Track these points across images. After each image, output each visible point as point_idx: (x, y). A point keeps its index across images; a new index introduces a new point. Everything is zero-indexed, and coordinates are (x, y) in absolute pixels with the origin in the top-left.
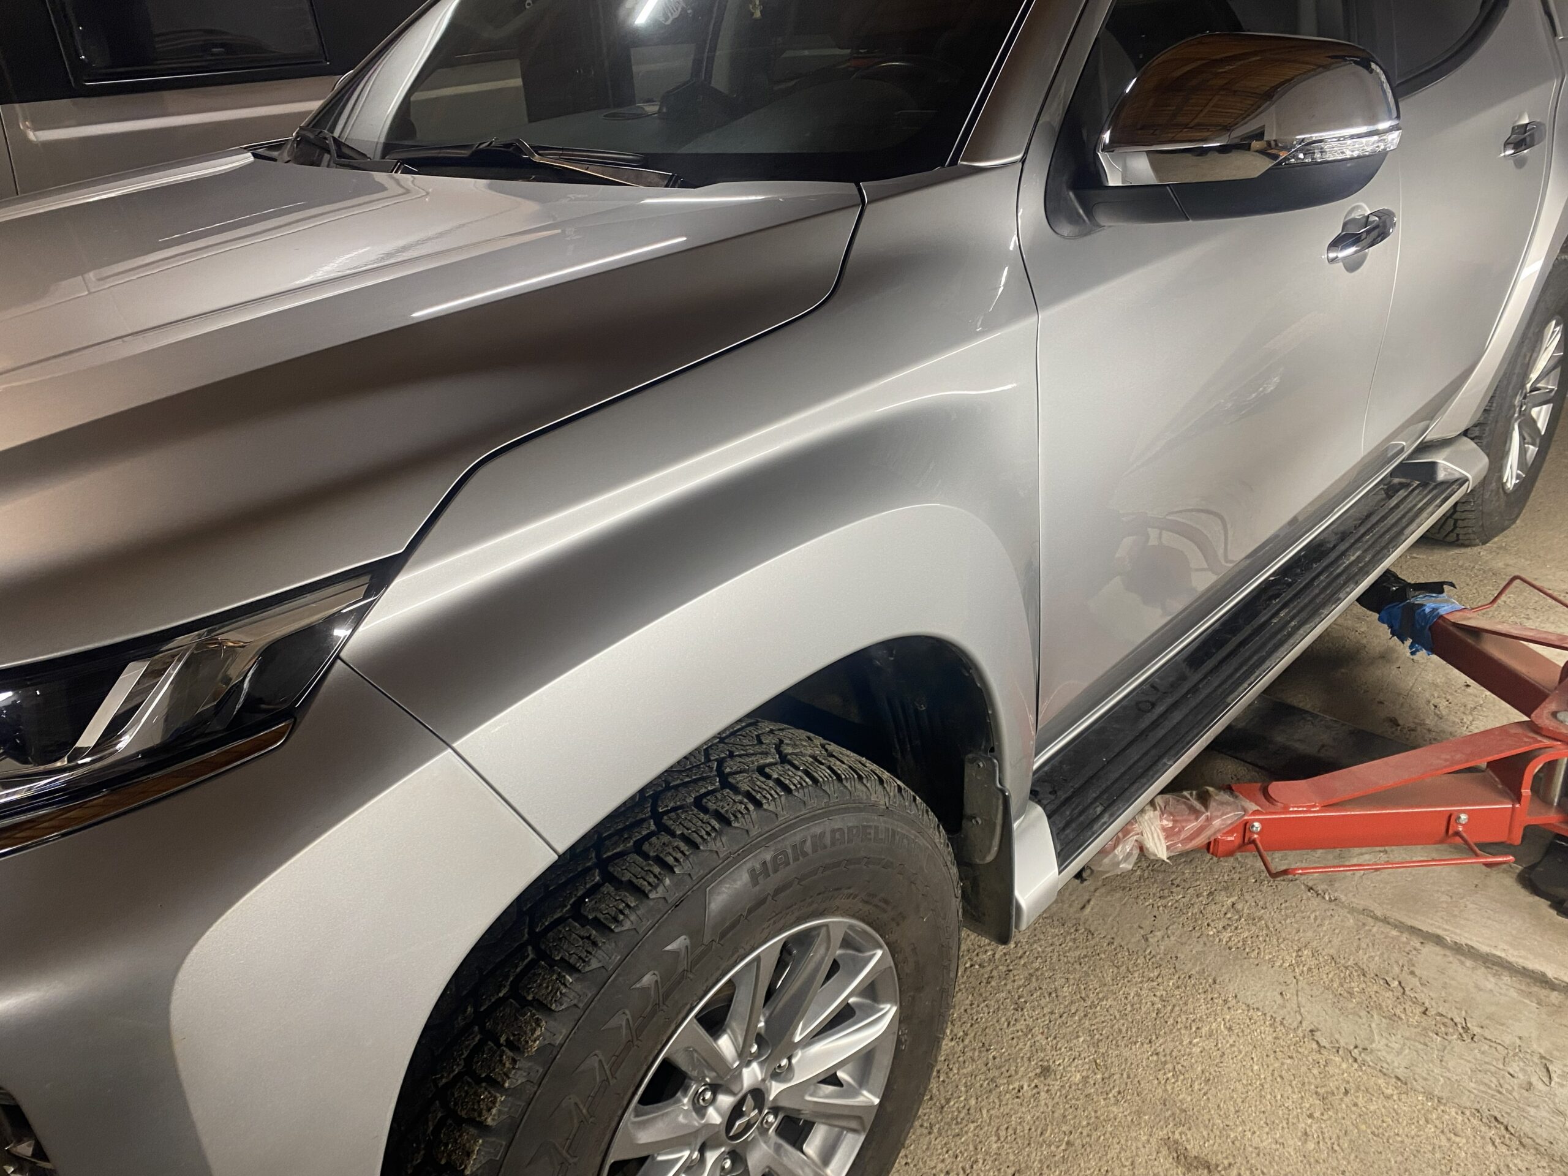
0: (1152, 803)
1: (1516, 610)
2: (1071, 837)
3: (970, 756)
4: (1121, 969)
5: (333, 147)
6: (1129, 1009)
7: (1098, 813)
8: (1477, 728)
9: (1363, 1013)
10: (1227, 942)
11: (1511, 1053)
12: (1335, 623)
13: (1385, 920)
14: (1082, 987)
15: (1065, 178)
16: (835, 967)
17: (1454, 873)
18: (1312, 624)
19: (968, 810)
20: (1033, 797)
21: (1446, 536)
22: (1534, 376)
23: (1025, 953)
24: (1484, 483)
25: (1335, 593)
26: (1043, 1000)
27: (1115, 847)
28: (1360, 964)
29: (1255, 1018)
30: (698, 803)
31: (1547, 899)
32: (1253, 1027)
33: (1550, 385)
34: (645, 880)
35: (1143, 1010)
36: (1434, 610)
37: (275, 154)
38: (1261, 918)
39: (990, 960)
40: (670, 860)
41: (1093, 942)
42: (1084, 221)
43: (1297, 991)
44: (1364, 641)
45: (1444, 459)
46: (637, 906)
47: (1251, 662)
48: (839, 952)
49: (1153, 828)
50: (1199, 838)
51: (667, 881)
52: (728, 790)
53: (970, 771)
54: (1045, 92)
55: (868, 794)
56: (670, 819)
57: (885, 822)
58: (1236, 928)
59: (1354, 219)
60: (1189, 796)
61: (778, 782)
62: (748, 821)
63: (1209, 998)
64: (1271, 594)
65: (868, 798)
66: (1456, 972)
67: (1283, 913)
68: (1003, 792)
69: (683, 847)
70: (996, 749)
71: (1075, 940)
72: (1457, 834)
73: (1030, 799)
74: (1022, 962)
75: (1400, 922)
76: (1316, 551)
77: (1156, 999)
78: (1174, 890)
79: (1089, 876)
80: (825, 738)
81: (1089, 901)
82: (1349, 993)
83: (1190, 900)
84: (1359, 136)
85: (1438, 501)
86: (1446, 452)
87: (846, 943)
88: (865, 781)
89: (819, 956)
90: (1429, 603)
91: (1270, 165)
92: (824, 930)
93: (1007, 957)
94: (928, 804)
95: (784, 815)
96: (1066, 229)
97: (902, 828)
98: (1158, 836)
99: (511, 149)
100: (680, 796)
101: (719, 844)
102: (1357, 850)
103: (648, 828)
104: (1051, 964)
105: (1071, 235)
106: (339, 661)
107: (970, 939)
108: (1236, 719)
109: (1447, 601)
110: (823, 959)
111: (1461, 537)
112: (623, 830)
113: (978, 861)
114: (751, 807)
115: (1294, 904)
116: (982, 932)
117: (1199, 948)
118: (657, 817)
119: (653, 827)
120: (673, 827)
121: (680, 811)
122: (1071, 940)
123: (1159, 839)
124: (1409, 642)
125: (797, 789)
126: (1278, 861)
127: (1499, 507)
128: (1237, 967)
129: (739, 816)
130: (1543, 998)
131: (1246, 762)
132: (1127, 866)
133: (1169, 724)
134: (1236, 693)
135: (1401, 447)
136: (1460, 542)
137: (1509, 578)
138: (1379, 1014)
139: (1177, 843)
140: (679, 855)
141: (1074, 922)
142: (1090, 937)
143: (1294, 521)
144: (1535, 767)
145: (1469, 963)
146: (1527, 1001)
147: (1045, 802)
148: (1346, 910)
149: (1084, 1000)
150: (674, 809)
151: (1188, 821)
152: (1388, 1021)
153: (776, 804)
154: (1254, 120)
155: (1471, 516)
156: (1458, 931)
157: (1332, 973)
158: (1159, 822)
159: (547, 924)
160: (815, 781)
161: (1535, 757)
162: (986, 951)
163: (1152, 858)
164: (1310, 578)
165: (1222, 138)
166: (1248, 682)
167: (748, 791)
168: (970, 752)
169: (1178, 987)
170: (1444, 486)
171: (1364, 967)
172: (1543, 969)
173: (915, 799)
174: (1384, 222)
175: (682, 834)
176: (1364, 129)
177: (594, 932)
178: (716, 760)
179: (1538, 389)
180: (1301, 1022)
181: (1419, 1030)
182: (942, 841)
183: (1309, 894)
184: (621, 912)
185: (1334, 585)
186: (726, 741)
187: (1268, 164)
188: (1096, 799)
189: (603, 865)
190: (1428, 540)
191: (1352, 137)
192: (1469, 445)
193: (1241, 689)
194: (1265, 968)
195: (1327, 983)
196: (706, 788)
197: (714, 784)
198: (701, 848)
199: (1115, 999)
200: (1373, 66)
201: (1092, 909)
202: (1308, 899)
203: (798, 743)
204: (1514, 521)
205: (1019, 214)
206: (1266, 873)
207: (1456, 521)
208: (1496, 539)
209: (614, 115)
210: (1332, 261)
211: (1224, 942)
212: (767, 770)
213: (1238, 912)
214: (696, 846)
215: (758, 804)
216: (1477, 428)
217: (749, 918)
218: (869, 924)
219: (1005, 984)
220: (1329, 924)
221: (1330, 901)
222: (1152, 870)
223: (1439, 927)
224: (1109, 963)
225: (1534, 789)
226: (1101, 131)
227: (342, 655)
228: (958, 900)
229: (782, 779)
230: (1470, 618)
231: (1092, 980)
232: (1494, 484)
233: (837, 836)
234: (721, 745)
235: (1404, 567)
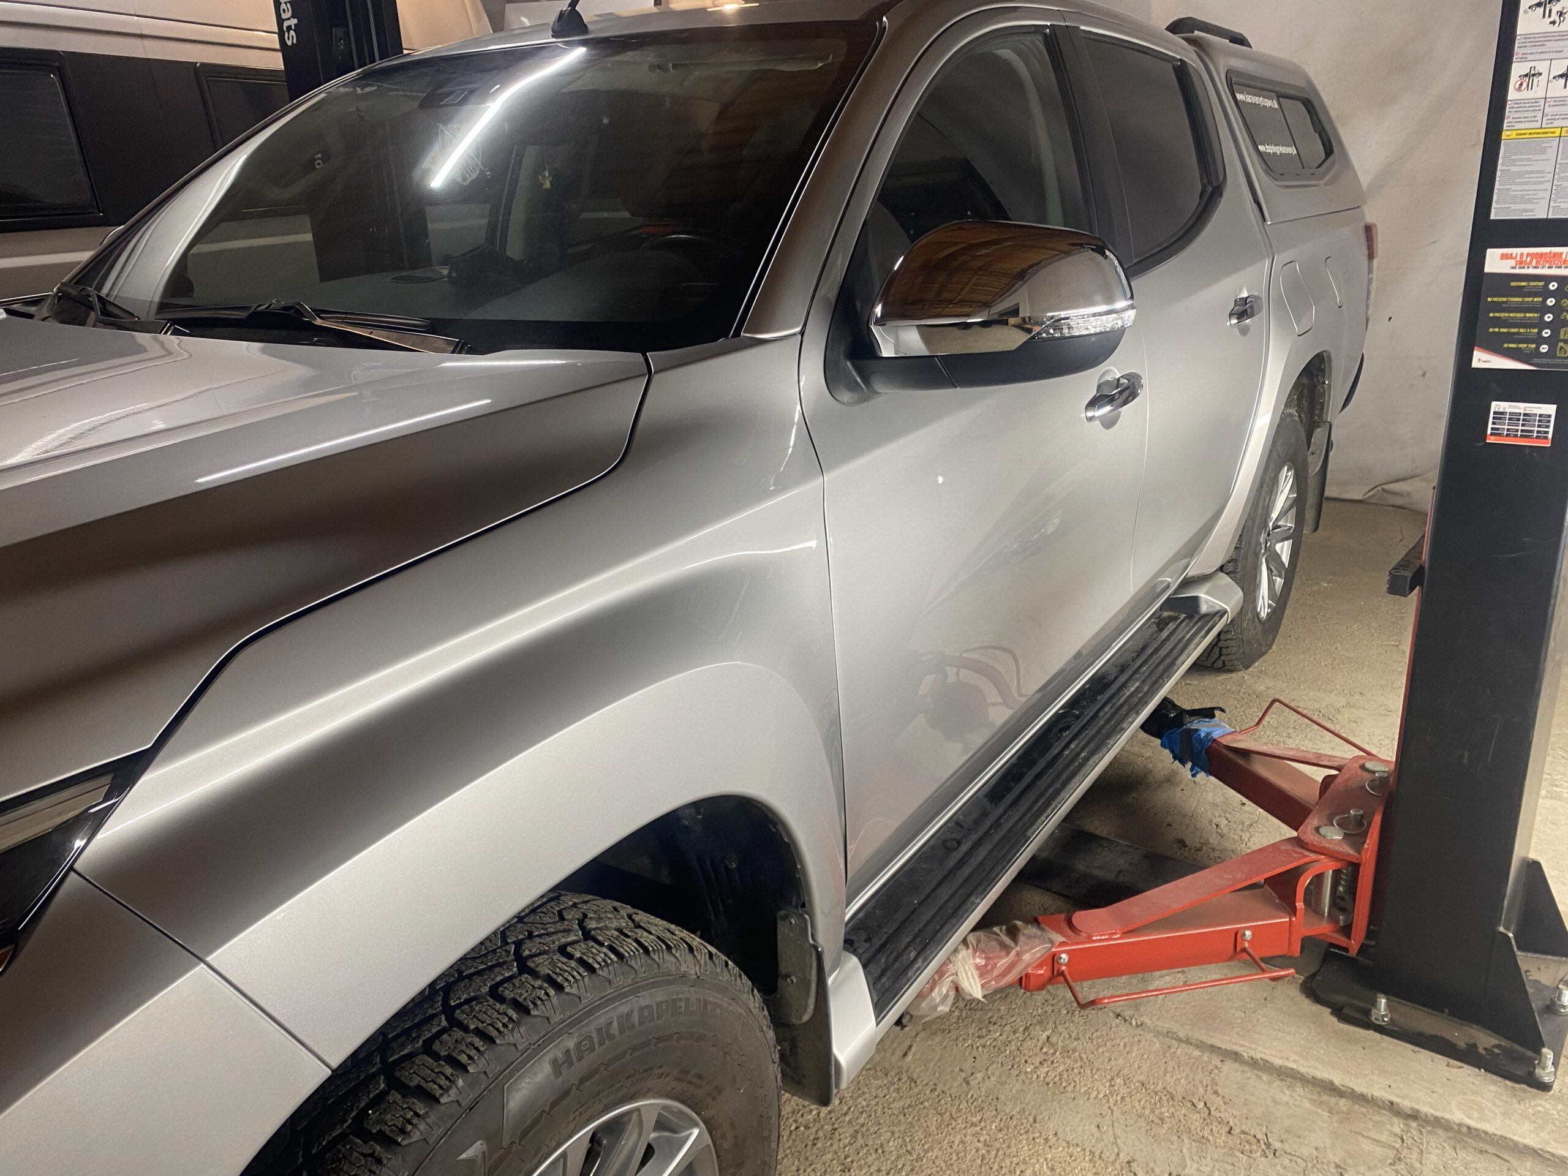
0: (964, 942)
1: (1279, 730)
2: (887, 985)
3: (782, 913)
4: (945, 1116)
5: (97, 305)
6: (954, 1158)
7: (912, 958)
8: (1254, 844)
9: (1175, 1138)
10: (1045, 1078)
11: (1310, 1165)
12: (1122, 749)
13: (1188, 1042)
14: (908, 1140)
15: (842, 348)
16: (649, 1152)
17: (1245, 989)
18: (1101, 755)
19: (783, 969)
20: (847, 946)
21: (1213, 663)
22: (1274, 515)
23: (850, 1109)
24: (1241, 613)
25: (1119, 724)
26: (870, 1157)
27: (932, 989)
28: (1169, 1089)
29: (1075, 1154)
30: (495, 993)
31: (1328, 1007)
32: (1074, 1164)
33: (1289, 523)
34: (435, 1083)
35: (969, 1157)
36: (1208, 734)
37: (32, 309)
38: (1074, 1050)
39: (815, 1120)
40: (463, 1058)
41: (916, 1091)
42: (862, 388)
43: (1113, 1121)
44: (1150, 766)
45: (1206, 593)
46: (427, 1112)
47: (1047, 795)
48: (653, 1135)
49: (967, 968)
50: (1010, 976)
51: (460, 1082)
52: (526, 975)
53: (783, 929)
54: (819, 270)
55: (678, 965)
56: (463, 1012)
57: (695, 992)
58: (1052, 1062)
59: (1107, 382)
60: (999, 932)
61: (582, 962)
62: (548, 1007)
63: (1031, 1139)
64: (1061, 726)
65: (678, 969)
66: (1254, 1087)
67: (1095, 1043)
68: (815, 947)
69: (477, 1042)
70: (806, 902)
71: (898, 1090)
72: (1244, 950)
73: (845, 949)
74: (847, 1119)
75: (1201, 1042)
76: (1099, 684)
77: (980, 1145)
78: (992, 1028)
79: (909, 1022)
80: (634, 907)
81: (910, 1047)
82: (1160, 1119)
83: (1008, 1037)
84: (1100, 314)
85: (1203, 632)
86: (1207, 586)
87: (661, 1125)
88: (674, 951)
89: (631, 1143)
90: (1203, 727)
91: (1025, 339)
92: (635, 1115)
93: (832, 1115)
94: (741, 968)
95: (589, 997)
96: (846, 396)
97: (714, 997)
98: (972, 974)
99: (291, 312)
100: (474, 986)
101: (517, 1035)
102: (1157, 974)
103: (439, 1025)
104: (876, 1118)
105: (851, 401)
106: (72, 874)
107: (791, 1102)
108: (1040, 850)
109: (1218, 726)
110: (636, 1145)
111: (1226, 663)
112: (411, 1028)
113: (795, 1021)
114: (552, 992)
115: (1104, 1033)
116: (804, 1095)
117: (1018, 1086)
118: (449, 1011)
119: (444, 1023)
120: (466, 1022)
121: (474, 1003)
122: (895, 1090)
123: (974, 978)
124: (1189, 765)
125: (601, 967)
126: (1088, 990)
127: (1256, 634)
128: (1055, 1103)
129: (539, 1002)
130: (1332, 1105)
131: (1051, 891)
132: (944, 1009)
133: (974, 862)
134: (1035, 827)
135: (1166, 583)
136: (1226, 668)
137: (1270, 700)
138: (1189, 1138)
139: (991, 981)
140: (473, 1053)
141: (897, 1070)
142: (913, 1085)
143: (1078, 655)
144: (1306, 880)
145: (1265, 1077)
146: (1320, 1111)
147: (860, 951)
148: (1152, 1035)
149: (911, 1154)
150: (468, 1002)
151: (1000, 958)
152: (1197, 1144)
153: (579, 985)
154: (1010, 298)
155: (1233, 643)
156: (1253, 1046)
157: (1144, 1100)
158: (972, 961)
159: (324, 1143)
160: (620, 956)
161: (1303, 872)
162: (811, 1111)
163: (968, 998)
164: (1095, 710)
165: (984, 313)
166: (1045, 815)
167: (548, 975)
168: (781, 909)
169: (1001, 1130)
170: (1208, 618)
171: (1172, 1090)
172: (1331, 1078)
173: (727, 964)
174: (1133, 384)
175: (477, 1028)
176: (1104, 308)
177: (378, 1148)
178: (514, 943)
179: (1279, 527)
180: (1118, 1154)
181: (1225, 1150)
182: (757, 1005)
183: (1118, 1021)
184: (409, 1122)
185: (1118, 715)
186: (525, 920)
187: (1023, 337)
188: (909, 944)
189: (389, 1070)
190: (1199, 667)
191: (1094, 315)
192: (1225, 579)
193: (1040, 821)
194: (1081, 1101)
195: (1139, 1111)
196: (503, 974)
197: (511, 970)
198: (498, 1041)
199: (940, 1149)
200: (1107, 252)
201: (914, 1056)
202: (1117, 1026)
203: (602, 916)
204: (1270, 646)
205: (801, 384)
206: (1075, 1004)
207: (1221, 648)
208: (1257, 664)
209: (403, 278)
210: (1090, 419)
211: (1042, 1078)
212: (569, 949)
213: (1053, 1045)
214: (490, 1040)
215: (559, 988)
216: (1230, 564)
217: (551, 1113)
218: (683, 1102)
219: (831, 1145)
220: (1138, 1050)
221: (1137, 1026)
222: (970, 1010)
223: (1236, 1044)
224: (932, 1111)
225: (1307, 902)
226: (873, 306)
227: (76, 866)
228: (776, 1065)
229: (585, 958)
230: (1239, 741)
231: (917, 1131)
232: (1250, 614)
233: (646, 1013)
234: (519, 925)
235: (1180, 693)
